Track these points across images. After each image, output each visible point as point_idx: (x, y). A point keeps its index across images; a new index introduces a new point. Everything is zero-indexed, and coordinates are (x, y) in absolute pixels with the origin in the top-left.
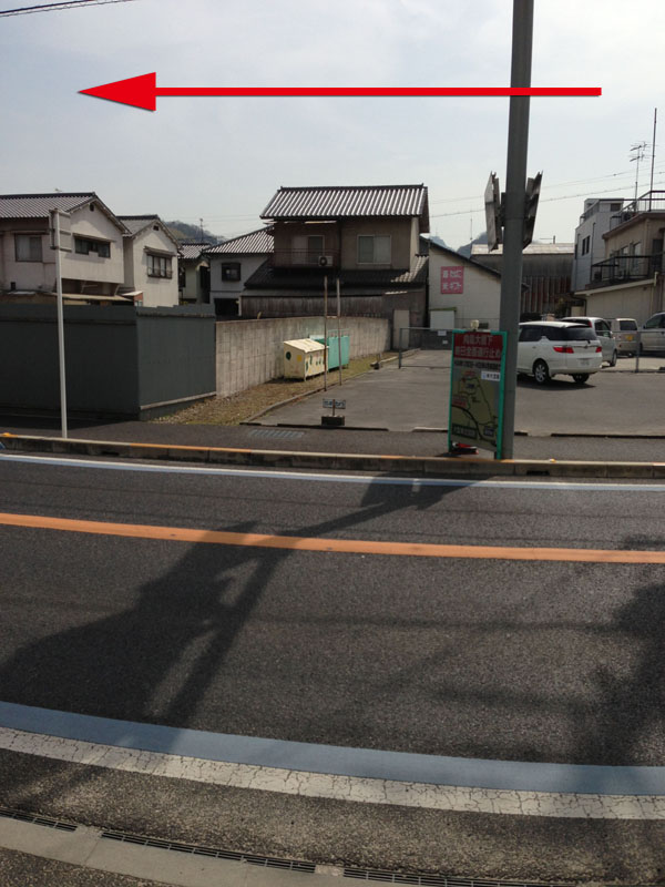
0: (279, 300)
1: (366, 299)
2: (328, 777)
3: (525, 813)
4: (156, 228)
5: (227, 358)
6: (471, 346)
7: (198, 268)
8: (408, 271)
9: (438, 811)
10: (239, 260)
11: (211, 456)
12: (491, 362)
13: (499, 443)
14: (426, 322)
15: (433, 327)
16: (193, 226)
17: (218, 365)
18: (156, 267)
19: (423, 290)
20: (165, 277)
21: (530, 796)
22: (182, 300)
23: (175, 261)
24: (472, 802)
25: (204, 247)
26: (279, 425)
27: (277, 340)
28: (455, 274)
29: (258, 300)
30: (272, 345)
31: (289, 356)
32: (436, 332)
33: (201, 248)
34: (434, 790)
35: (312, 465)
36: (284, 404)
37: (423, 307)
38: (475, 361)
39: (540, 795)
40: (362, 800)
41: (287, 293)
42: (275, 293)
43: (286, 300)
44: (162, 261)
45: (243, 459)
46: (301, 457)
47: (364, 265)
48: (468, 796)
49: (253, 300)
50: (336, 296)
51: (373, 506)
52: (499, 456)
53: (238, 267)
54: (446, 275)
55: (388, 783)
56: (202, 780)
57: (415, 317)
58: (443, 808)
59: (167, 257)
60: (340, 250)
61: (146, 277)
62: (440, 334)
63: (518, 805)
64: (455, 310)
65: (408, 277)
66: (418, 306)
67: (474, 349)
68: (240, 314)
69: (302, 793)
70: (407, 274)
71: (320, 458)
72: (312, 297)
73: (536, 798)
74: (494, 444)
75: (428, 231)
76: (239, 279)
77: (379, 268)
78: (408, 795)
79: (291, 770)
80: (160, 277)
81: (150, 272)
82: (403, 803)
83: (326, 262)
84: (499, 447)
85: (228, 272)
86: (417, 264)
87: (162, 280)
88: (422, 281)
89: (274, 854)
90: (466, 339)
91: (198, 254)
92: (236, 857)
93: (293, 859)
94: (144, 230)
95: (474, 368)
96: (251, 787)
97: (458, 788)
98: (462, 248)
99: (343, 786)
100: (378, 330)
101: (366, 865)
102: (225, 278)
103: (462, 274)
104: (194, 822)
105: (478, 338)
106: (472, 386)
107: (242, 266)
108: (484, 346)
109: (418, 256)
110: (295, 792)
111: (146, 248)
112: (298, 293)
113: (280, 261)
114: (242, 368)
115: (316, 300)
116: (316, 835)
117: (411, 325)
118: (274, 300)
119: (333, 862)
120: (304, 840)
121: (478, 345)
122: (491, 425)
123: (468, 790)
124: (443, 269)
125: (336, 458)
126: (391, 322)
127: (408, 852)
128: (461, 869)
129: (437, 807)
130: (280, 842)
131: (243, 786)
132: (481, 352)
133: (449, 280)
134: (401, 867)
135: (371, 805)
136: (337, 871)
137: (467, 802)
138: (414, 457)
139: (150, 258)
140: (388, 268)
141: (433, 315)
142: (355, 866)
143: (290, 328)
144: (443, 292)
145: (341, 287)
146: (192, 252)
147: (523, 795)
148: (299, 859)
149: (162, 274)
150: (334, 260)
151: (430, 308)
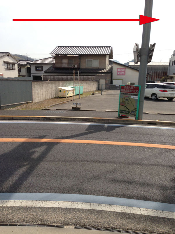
0: (57, 76)
1: (89, 76)
2: (70, 203)
3: (143, 214)
4: (8, 56)
5: (37, 92)
6: (127, 89)
7: (26, 67)
8: (105, 69)
9: (110, 211)
10: (42, 65)
11: (30, 118)
12: (134, 94)
13: (137, 115)
14: (112, 82)
15: (114, 84)
16: (24, 56)
17: (33, 94)
18: (9, 67)
19: (110, 74)
20: (13, 69)
21: (145, 210)
22: (19, 76)
23: (16, 66)
24: (122, 210)
25: (28, 62)
26: (56, 110)
27: (56, 87)
28: (123, 70)
29: (50, 76)
30: (54, 88)
31: (60, 91)
32: (115, 85)
33: (27, 62)
34: (109, 206)
35: (68, 120)
36: (59, 104)
37: (110, 79)
38: (128, 93)
39: (148, 210)
40: (82, 208)
41: (60, 74)
42: (56, 74)
43: (60, 77)
44: (11, 65)
45: (42, 119)
46: (64, 118)
47: (89, 67)
48: (121, 208)
49: (47, 76)
50: (78, 75)
51: (90, 131)
52: (137, 119)
53: (42, 67)
54: (119, 70)
55: (92, 204)
56: (22, 206)
57: (107, 81)
58: (111, 211)
59: (13, 64)
60: (80, 63)
61: (5, 69)
62: (116, 86)
63: (140, 211)
64: (122, 80)
65: (104, 71)
66: (109, 78)
67: (128, 90)
68: (43, 80)
69: (60, 207)
70: (104, 70)
71: (71, 118)
72: (70, 76)
73: (147, 210)
74: (135, 115)
75: (112, 58)
76: (42, 70)
77: (95, 68)
78: (99, 207)
79: (56, 201)
80: (11, 69)
81: (6, 68)
82: (97, 209)
83: (75, 66)
84: (137, 116)
85: (38, 68)
86: (108, 68)
87: (11, 70)
88: (110, 72)
89: (49, 223)
90: (125, 87)
91: (26, 63)
92: (35, 225)
93: (56, 224)
94: (3, 56)
95: (128, 95)
96: (41, 206)
97: (117, 206)
98: (125, 63)
99: (75, 204)
100: (94, 85)
101: (83, 225)
102: (37, 70)
103: (125, 70)
104: (19, 217)
105: (130, 87)
106: (127, 100)
107: (43, 67)
108: (132, 89)
109: (109, 65)
110: (58, 207)
111: (4, 61)
112: (64, 74)
113: (58, 66)
114: (43, 94)
115: (71, 76)
116: (65, 218)
117: (106, 83)
118: (55, 76)
119: (71, 225)
120: (60, 219)
121: (130, 89)
122: (134, 110)
123: (121, 206)
124: (118, 69)
125: (77, 118)
126: (99, 82)
127: (98, 222)
128: (118, 227)
129: (110, 210)
130: (51, 220)
131: (37, 206)
132: (131, 91)
133: (120, 72)
134: (95, 226)
135: (85, 209)
136: (72, 227)
137: (121, 209)
138: (105, 118)
140: (97, 68)
141: (114, 81)
142: (79, 226)
143: (61, 84)
144: (118, 75)
145: (80, 73)
146: (24, 63)
147: (142, 209)
148: (58, 224)
149: (11, 68)
150: (78, 66)
151: (113, 79)
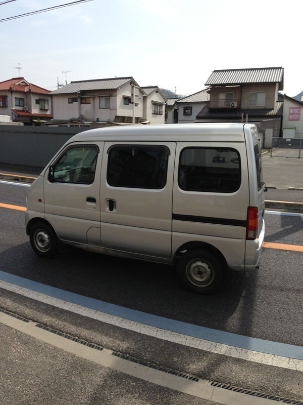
4: (157, 92)
7: (173, 110)
8: (273, 109)
10: (191, 105)
14: (281, 135)
15: (284, 137)
18: (156, 110)
19: (280, 119)
20: (160, 114)
23: (164, 107)
25: (176, 100)
28: (296, 111)
32: (285, 140)
37: (279, 128)
41: (215, 120)
42: (210, 121)
44: (159, 107)
47: (252, 107)
53: (191, 108)
54: (291, 111)
57: (276, 132)
59: (161, 105)
60: (241, 100)
62: (288, 140)
64: (295, 128)
66: (277, 127)
70: (272, 111)
75: (282, 90)
76: (191, 114)
77: (259, 108)
80: (157, 114)
81: (153, 112)
83: (234, 106)
85: (186, 111)
86: (277, 106)
88: (280, 115)
91: (174, 103)
94: (152, 93)
102: (185, 114)
103: (299, 111)
107: (193, 108)
109: (278, 102)
111: (152, 101)
112: (220, 121)
113: (213, 105)
117: (273, 136)
124: (290, 108)
126: (264, 135)
133: (293, 114)
139: (154, 106)
140: (263, 108)
141: (284, 131)
144: (290, 120)
146: (171, 102)
149: (158, 112)
150: (238, 105)
151: (283, 128)
